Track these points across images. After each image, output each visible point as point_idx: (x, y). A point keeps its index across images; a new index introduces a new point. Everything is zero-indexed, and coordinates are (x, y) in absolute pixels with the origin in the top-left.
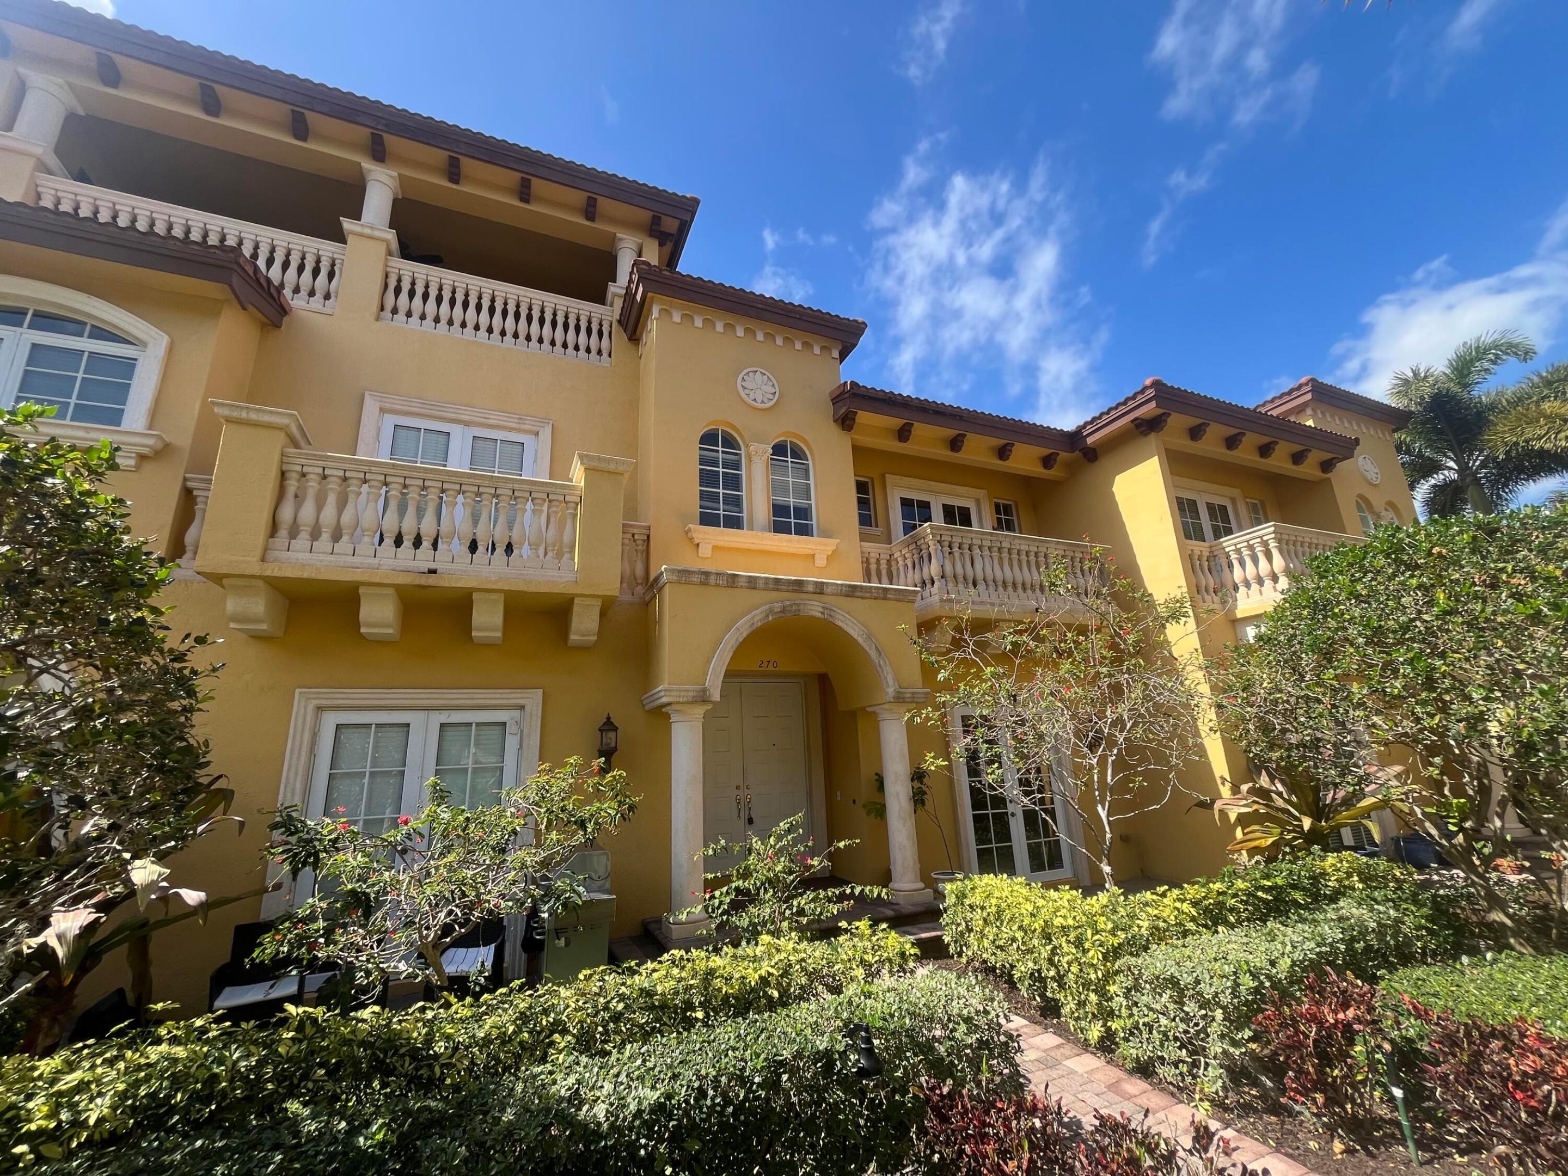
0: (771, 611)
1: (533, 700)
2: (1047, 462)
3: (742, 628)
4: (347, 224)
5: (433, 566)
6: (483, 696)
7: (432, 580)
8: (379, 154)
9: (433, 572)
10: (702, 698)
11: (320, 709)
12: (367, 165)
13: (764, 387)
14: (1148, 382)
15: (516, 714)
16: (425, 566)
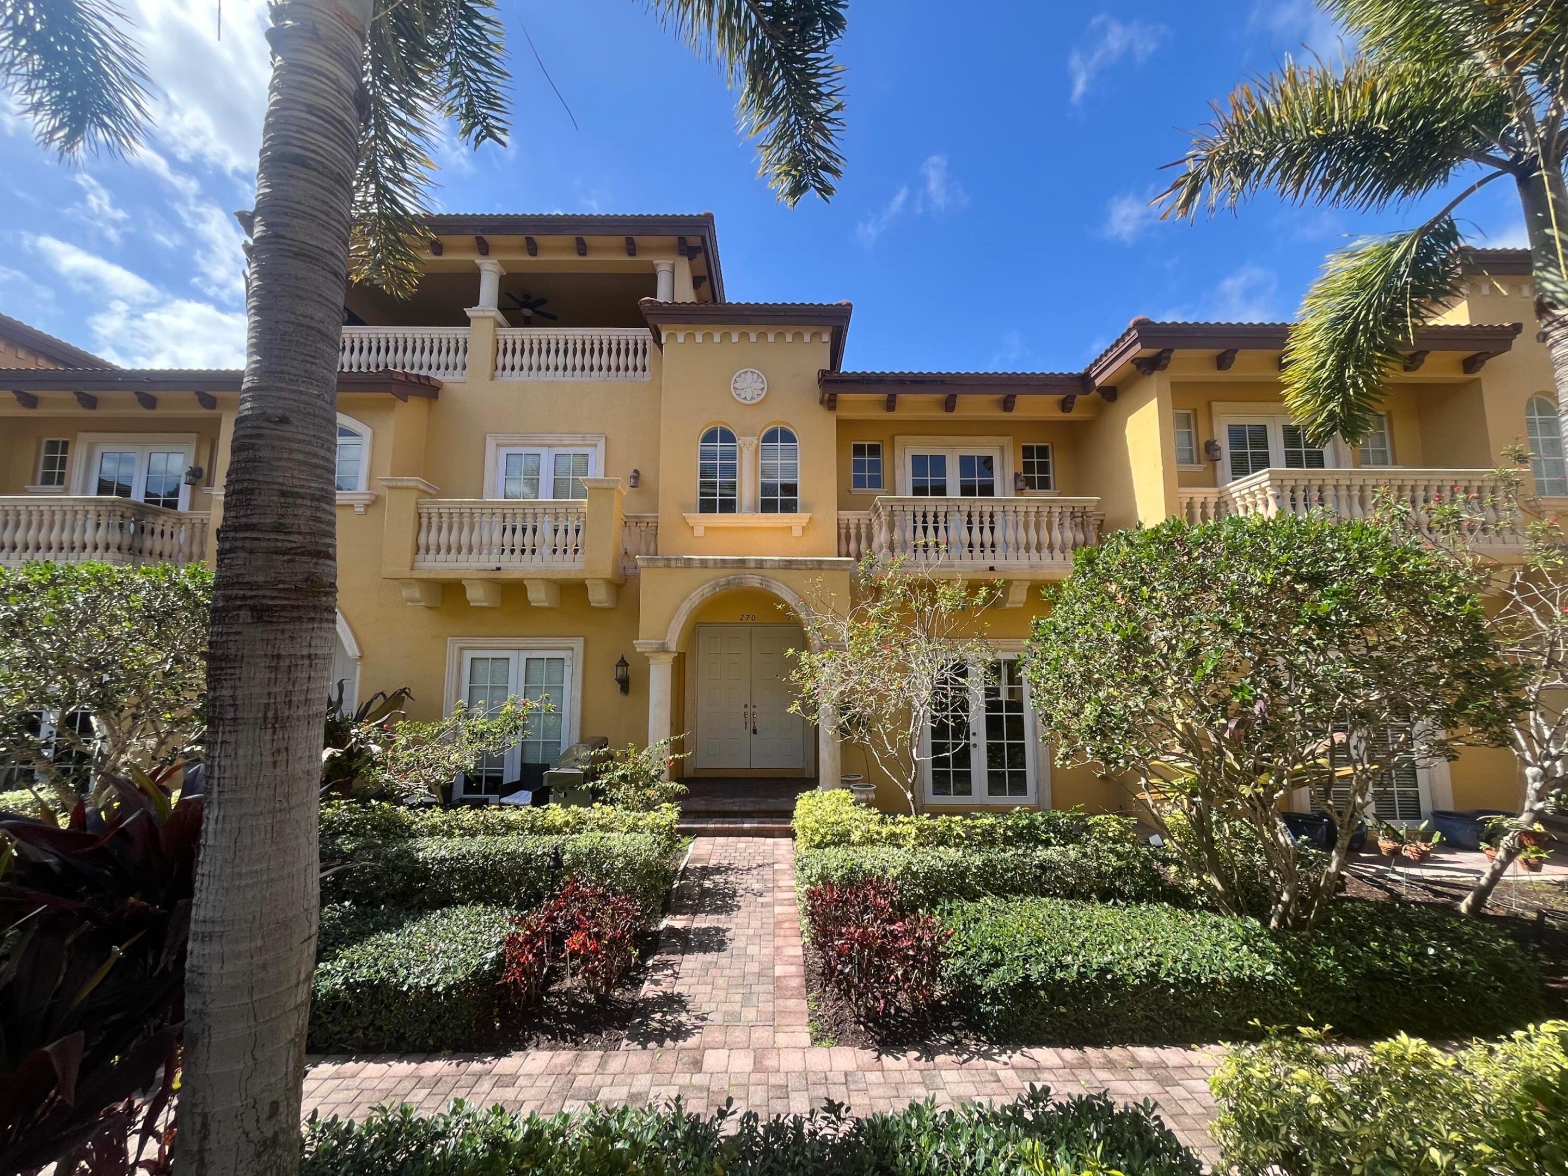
0: (717, 585)
1: (578, 644)
2: (1066, 405)
3: (695, 598)
4: (470, 312)
5: (499, 565)
6: (548, 642)
7: (497, 575)
8: (484, 249)
9: (499, 569)
10: (663, 649)
11: (462, 649)
12: (479, 260)
13: (754, 386)
14: (1131, 324)
15: (570, 653)
16: (494, 565)
